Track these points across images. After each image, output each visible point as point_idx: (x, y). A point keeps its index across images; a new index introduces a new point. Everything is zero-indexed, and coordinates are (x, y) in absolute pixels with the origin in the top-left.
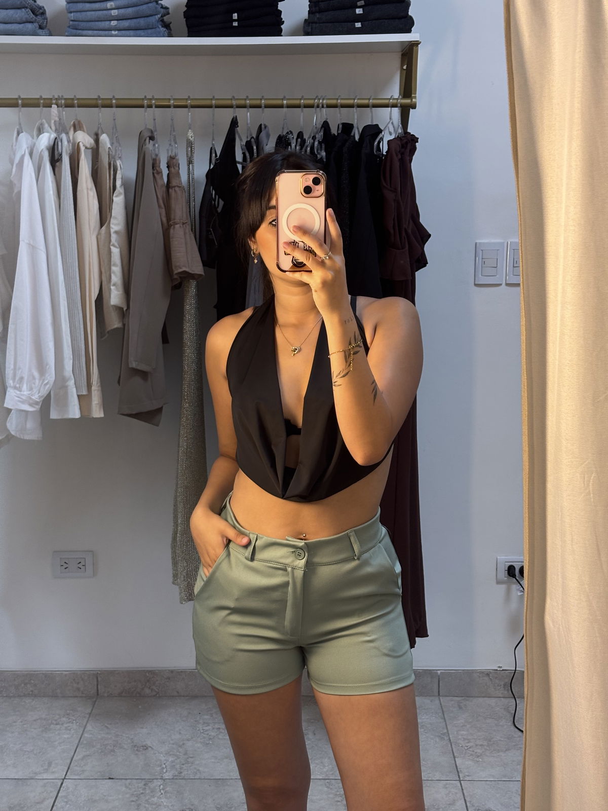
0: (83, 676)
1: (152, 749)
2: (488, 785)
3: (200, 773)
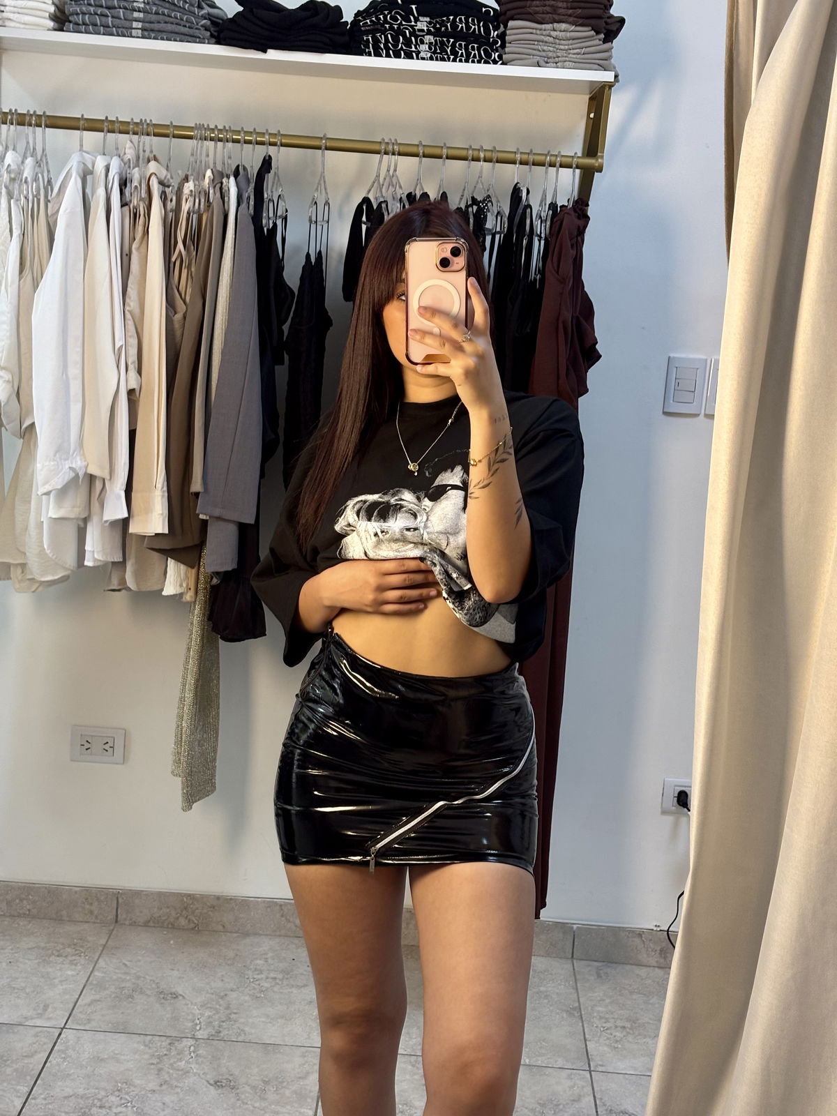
0: (98, 895)
1: (184, 997)
2: (627, 1079)
3: (245, 1034)
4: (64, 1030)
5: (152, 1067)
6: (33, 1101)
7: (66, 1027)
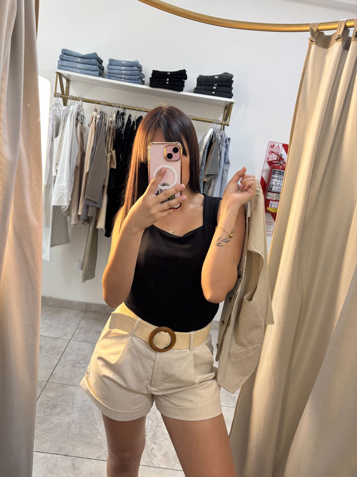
0: (82, 304)
4: (71, 341)
6: (61, 361)
7: (72, 339)
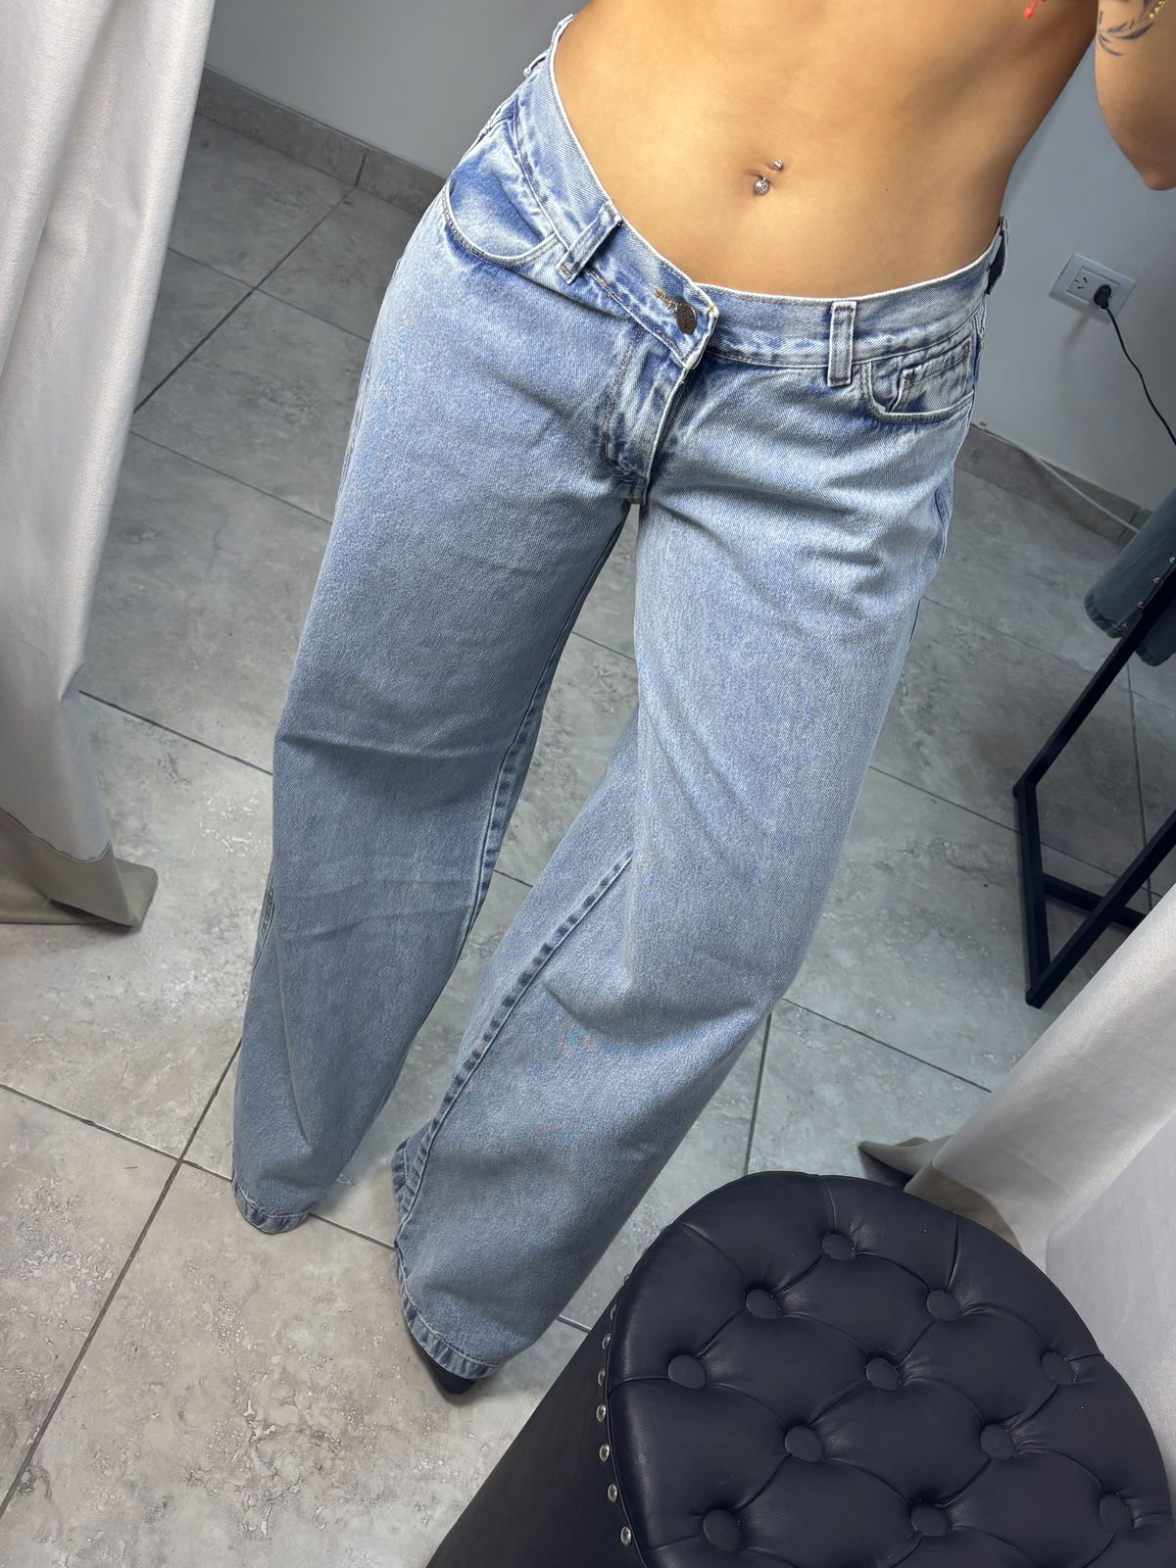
0: (343, 143)
5: (347, 374)
6: (193, 363)
